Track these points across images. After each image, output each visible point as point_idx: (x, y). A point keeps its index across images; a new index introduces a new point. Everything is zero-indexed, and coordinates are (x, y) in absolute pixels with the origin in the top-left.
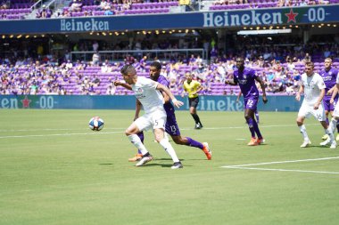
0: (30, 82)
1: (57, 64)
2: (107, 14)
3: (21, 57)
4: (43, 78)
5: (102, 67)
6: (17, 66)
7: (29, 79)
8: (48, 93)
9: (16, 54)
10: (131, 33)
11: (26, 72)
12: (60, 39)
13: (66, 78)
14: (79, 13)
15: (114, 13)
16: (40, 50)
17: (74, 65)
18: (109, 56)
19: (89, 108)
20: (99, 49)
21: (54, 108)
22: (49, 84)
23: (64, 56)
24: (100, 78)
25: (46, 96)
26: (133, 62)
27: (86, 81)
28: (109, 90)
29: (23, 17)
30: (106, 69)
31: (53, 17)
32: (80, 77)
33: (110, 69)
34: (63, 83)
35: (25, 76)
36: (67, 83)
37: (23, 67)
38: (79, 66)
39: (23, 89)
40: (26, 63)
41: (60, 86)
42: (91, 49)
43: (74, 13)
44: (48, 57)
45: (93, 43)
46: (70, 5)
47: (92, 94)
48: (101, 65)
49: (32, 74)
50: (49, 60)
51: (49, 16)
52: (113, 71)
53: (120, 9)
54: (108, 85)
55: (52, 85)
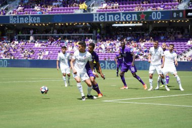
1: (9, 41)
2: (38, 13)
4: (1, 50)
5: (35, 44)
8: (4, 58)
10: (52, 24)
12: (11, 27)
13: (14, 50)
14: (22, 12)
15: (42, 13)
17: (19, 42)
18: (39, 37)
19: (27, 67)
20: (34, 33)
21: (8, 66)
22: (5, 53)
23: (14, 37)
24: (34, 50)
25: (3, 60)
26: (53, 41)
27: (26, 52)
28: (39, 57)
30: (37, 45)
31: (7, 15)
32: (23, 49)
33: (40, 45)
34: (13, 53)
36: (15, 52)
38: (22, 43)
41: (11, 54)
43: (19, 12)
44: (4, 37)
45: (30, 30)
46: (17, 8)
47: (29, 59)
48: (35, 42)
51: (5, 14)
52: (41, 46)
53: (46, 11)
54: (39, 54)
55: (7, 54)
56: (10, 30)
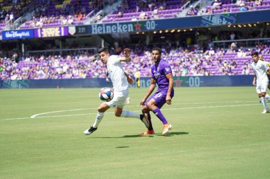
0: (181, 66)
1: (202, 51)
2: (242, 10)
3: (174, 47)
4: (191, 63)
5: (238, 53)
6: (171, 54)
7: (180, 64)
8: (195, 74)
9: (170, 45)
10: (262, 24)
11: (178, 59)
12: (204, 32)
13: (209, 62)
14: (219, 10)
15: (248, 9)
16: (189, 41)
17: (215, 52)
18: (243, 44)
19: (228, 86)
21: (201, 85)
22: (196, 68)
23: (208, 45)
24: (237, 62)
25: (194, 77)
26: (264, 47)
27: (225, 64)
28: (244, 71)
29: (175, 16)
30: (241, 54)
31: (199, 14)
32: (221, 61)
33: (245, 54)
34: (207, 67)
35: (177, 62)
36: (210, 66)
37: (176, 55)
38: (220, 53)
39: (176, 72)
40: (178, 52)
41: (204, 69)
42: (229, 38)
43: (215, 11)
44: (196, 46)
45: (230, 34)
46: (212, 5)
47: (230, 74)
48: (237, 51)
49: (182, 60)
50: (196, 48)
51: (196, 14)
52: (247, 55)
53: (252, 6)
54: (243, 67)
55: (199, 69)
56: (202, 36)
